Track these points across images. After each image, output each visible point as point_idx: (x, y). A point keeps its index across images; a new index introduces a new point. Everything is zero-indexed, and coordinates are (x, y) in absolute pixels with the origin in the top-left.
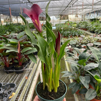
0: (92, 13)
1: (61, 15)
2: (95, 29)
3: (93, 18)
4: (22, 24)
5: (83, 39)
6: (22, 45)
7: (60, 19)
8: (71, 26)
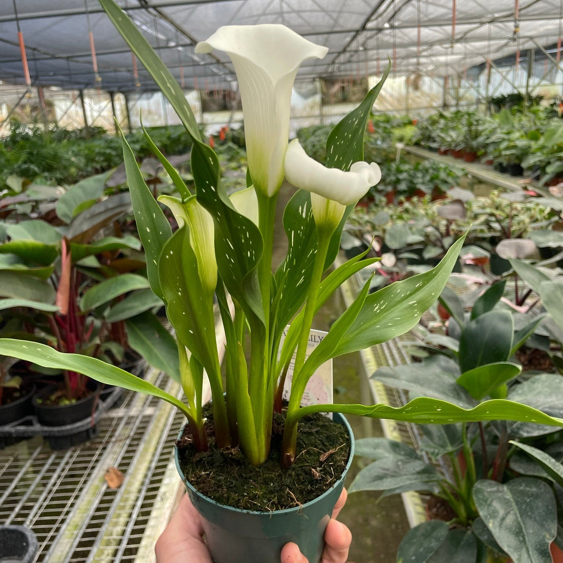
0: (499, 63)
1: (328, 80)
2: (525, 153)
3: (506, 90)
4: (111, 133)
5: (464, 214)
6: (91, 261)
7: (324, 102)
8: (387, 135)
